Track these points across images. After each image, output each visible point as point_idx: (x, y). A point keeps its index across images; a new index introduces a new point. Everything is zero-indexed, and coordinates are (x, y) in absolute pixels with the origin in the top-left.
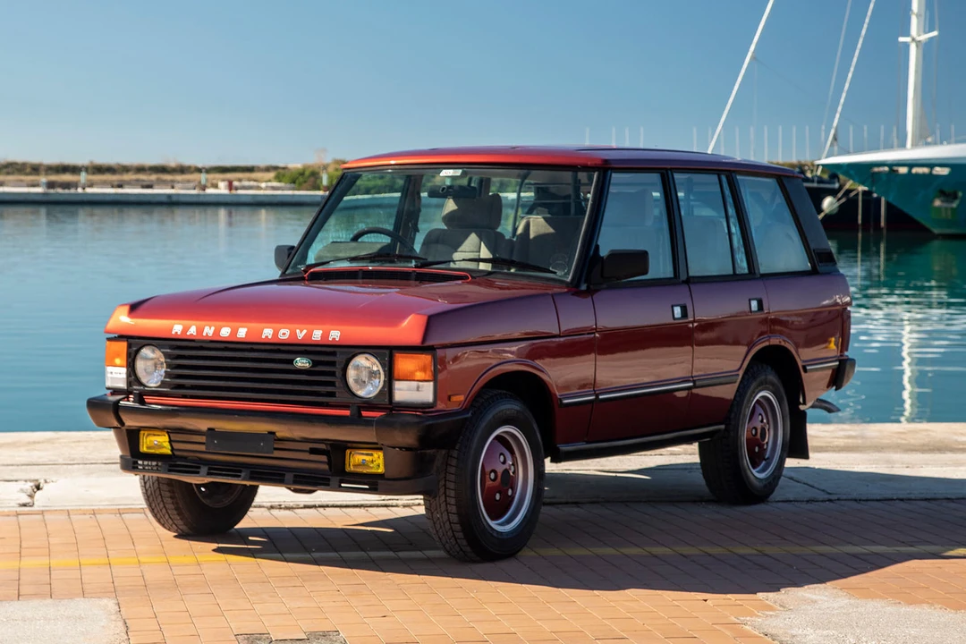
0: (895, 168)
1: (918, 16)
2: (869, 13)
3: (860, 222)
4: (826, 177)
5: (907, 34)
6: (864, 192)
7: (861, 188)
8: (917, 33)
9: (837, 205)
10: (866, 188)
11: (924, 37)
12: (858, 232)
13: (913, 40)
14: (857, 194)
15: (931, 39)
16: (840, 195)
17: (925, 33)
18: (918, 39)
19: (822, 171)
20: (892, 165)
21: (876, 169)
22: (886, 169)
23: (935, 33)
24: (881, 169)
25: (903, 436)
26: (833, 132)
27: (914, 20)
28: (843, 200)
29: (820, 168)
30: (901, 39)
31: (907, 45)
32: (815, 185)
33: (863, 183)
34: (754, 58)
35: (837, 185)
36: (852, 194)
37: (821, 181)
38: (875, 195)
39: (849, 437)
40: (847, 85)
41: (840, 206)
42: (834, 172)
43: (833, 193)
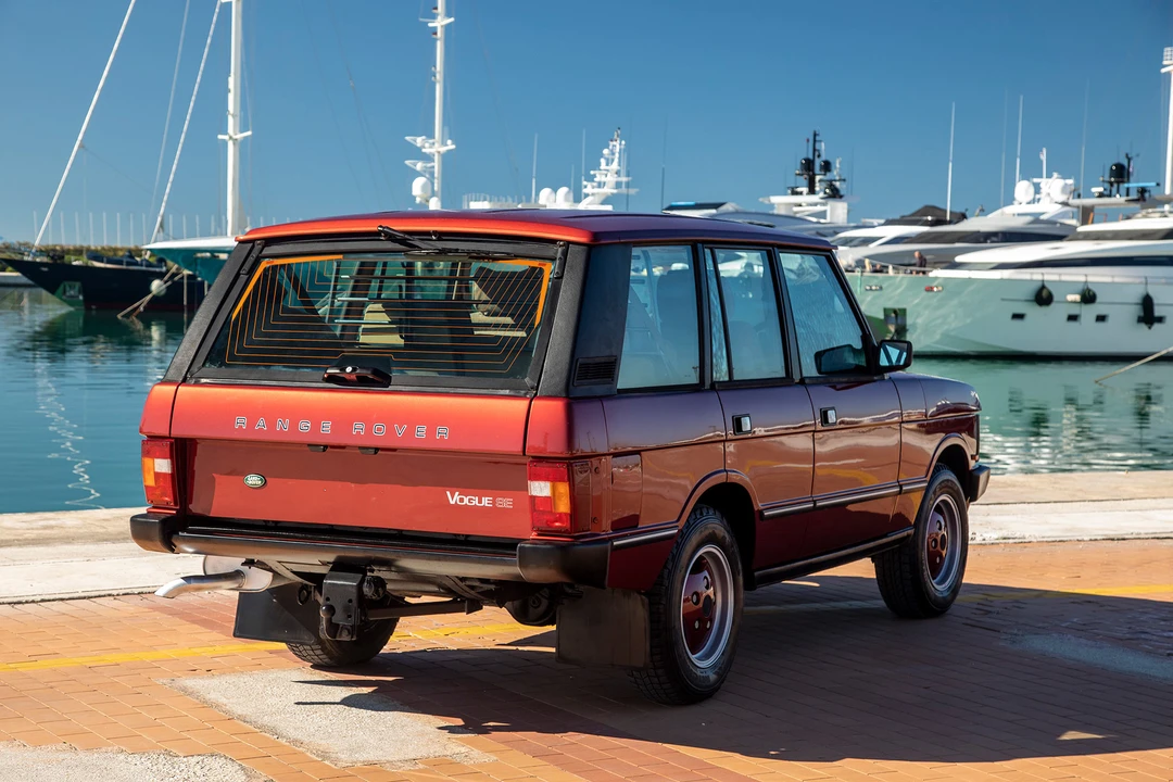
0: (216, 254)
1: (234, 116)
2: (190, 111)
3: (185, 303)
4: (153, 260)
5: (226, 133)
6: (189, 276)
7: (186, 272)
8: (233, 132)
9: (164, 286)
10: (190, 273)
11: (239, 136)
12: (183, 310)
13: (231, 138)
14: (182, 278)
15: (246, 138)
16: (166, 278)
17: (241, 132)
18: (235, 137)
19: (150, 256)
20: (214, 251)
21: (199, 255)
22: (208, 254)
23: (249, 133)
24: (204, 255)
25: (105, 524)
26: (159, 219)
27: (231, 120)
28: (169, 283)
29: (149, 253)
30: (220, 137)
31: (225, 143)
32: (144, 268)
33: (188, 268)
34: (81, 146)
35: (164, 269)
36: (176, 279)
37: (149, 264)
38: (199, 279)
39: (46, 528)
40: (172, 176)
41: (168, 288)
42: (162, 256)
43: (160, 276)
